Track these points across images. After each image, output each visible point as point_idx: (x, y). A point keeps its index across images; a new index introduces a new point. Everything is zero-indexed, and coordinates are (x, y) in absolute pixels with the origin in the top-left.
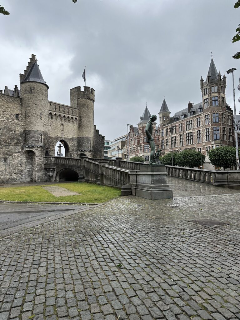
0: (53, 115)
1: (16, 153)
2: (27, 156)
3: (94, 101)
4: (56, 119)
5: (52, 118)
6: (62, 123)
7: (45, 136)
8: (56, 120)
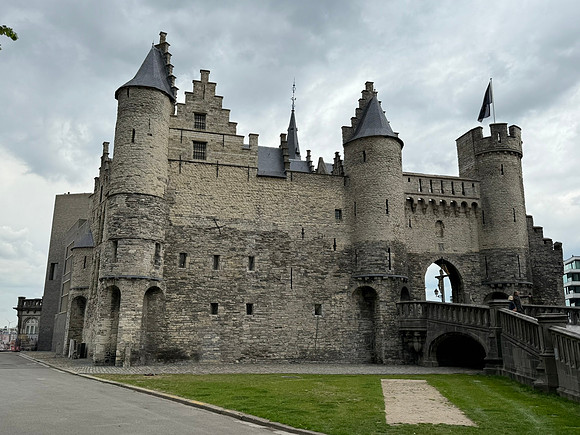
0: (416, 202)
1: (338, 293)
2: (361, 300)
3: (520, 156)
4: (424, 210)
5: (413, 210)
6: (438, 219)
7: (398, 253)
8: (424, 213)
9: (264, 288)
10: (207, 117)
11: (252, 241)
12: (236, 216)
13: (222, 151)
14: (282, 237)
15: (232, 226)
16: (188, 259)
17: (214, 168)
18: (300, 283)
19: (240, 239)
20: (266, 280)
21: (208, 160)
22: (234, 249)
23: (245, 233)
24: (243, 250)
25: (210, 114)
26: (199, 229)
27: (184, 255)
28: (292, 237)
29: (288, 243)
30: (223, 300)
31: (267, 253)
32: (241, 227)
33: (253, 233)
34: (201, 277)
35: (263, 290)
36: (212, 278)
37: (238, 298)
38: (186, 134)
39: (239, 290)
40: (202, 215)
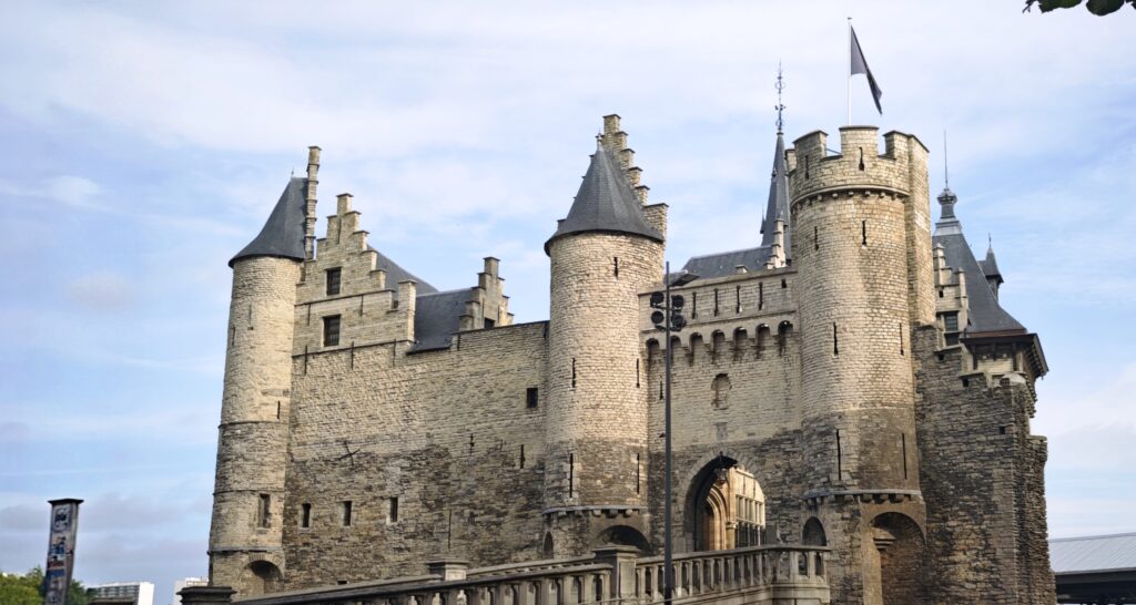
1: (521, 549)
4: (689, 358)
6: (718, 371)
9: (409, 549)
10: (343, 272)
11: (395, 470)
12: (375, 431)
13: (361, 322)
14: (439, 456)
15: (369, 449)
16: (312, 513)
17: (349, 356)
18: (463, 537)
19: (379, 470)
20: (413, 536)
21: (343, 343)
22: (369, 488)
23: (387, 458)
24: (382, 488)
25: (346, 265)
26: (326, 461)
27: (307, 507)
28: (454, 454)
29: (447, 465)
30: (354, 574)
31: (415, 490)
32: (381, 449)
33: (397, 456)
34: (326, 539)
35: (407, 554)
36: (340, 540)
37: (373, 570)
38: (316, 309)
39: (376, 557)
40: (332, 438)
